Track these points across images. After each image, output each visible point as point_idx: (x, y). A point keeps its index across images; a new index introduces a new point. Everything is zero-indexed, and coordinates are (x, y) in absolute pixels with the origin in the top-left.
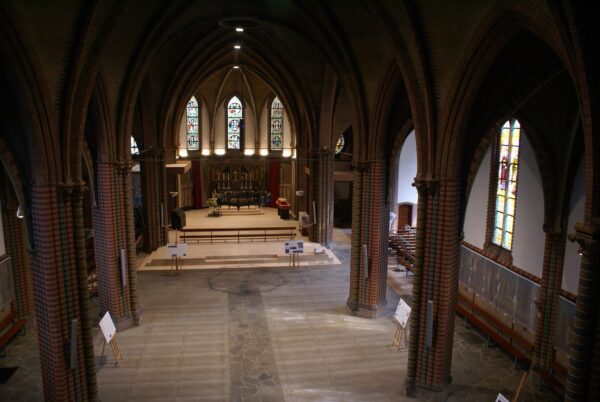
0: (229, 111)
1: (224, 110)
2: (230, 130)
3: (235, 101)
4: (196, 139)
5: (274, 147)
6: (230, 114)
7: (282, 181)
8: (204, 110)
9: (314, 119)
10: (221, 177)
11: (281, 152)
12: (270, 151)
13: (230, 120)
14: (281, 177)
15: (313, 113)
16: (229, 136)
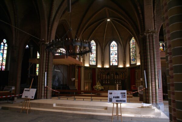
0: (111, 48)
1: (108, 47)
2: (111, 56)
3: (114, 43)
4: (95, 60)
5: (133, 63)
6: (111, 49)
7: (136, 79)
8: (99, 47)
9: (140, 12)
10: (105, 77)
11: (136, 64)
12: (130, 64)
13: (111, 52)
14: (136, 77)
15: (139, 8)
16: (111, 59)
